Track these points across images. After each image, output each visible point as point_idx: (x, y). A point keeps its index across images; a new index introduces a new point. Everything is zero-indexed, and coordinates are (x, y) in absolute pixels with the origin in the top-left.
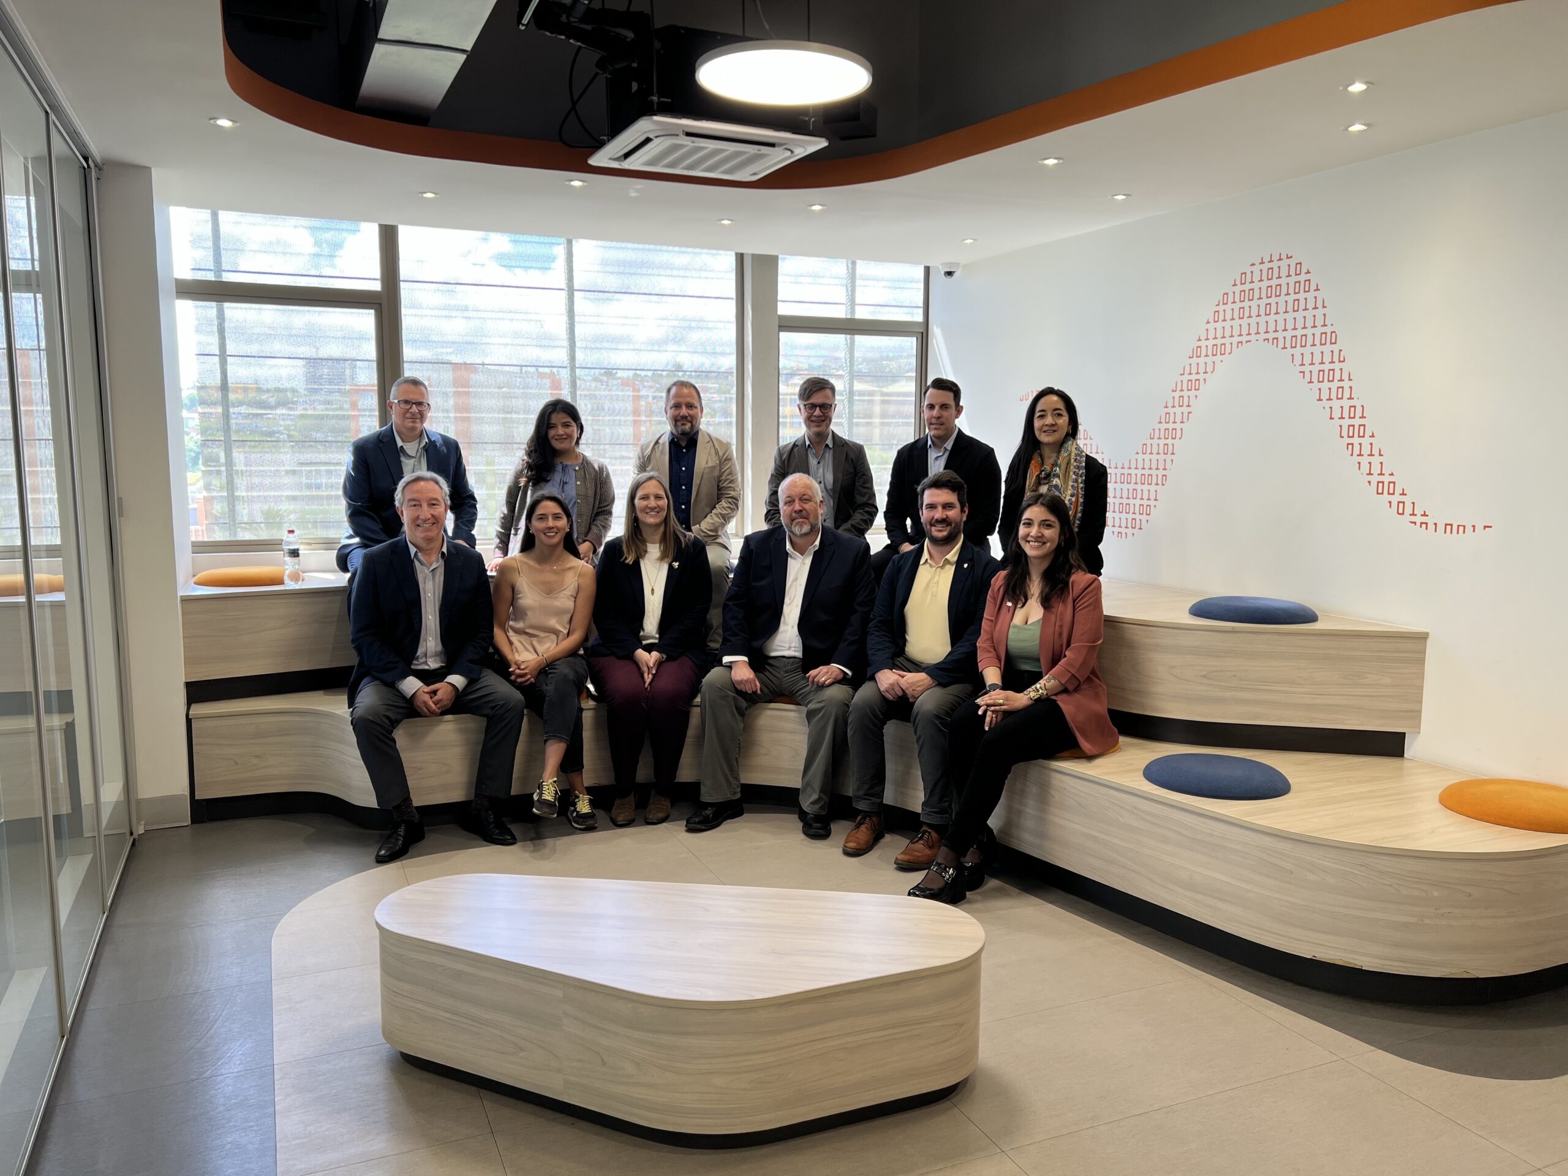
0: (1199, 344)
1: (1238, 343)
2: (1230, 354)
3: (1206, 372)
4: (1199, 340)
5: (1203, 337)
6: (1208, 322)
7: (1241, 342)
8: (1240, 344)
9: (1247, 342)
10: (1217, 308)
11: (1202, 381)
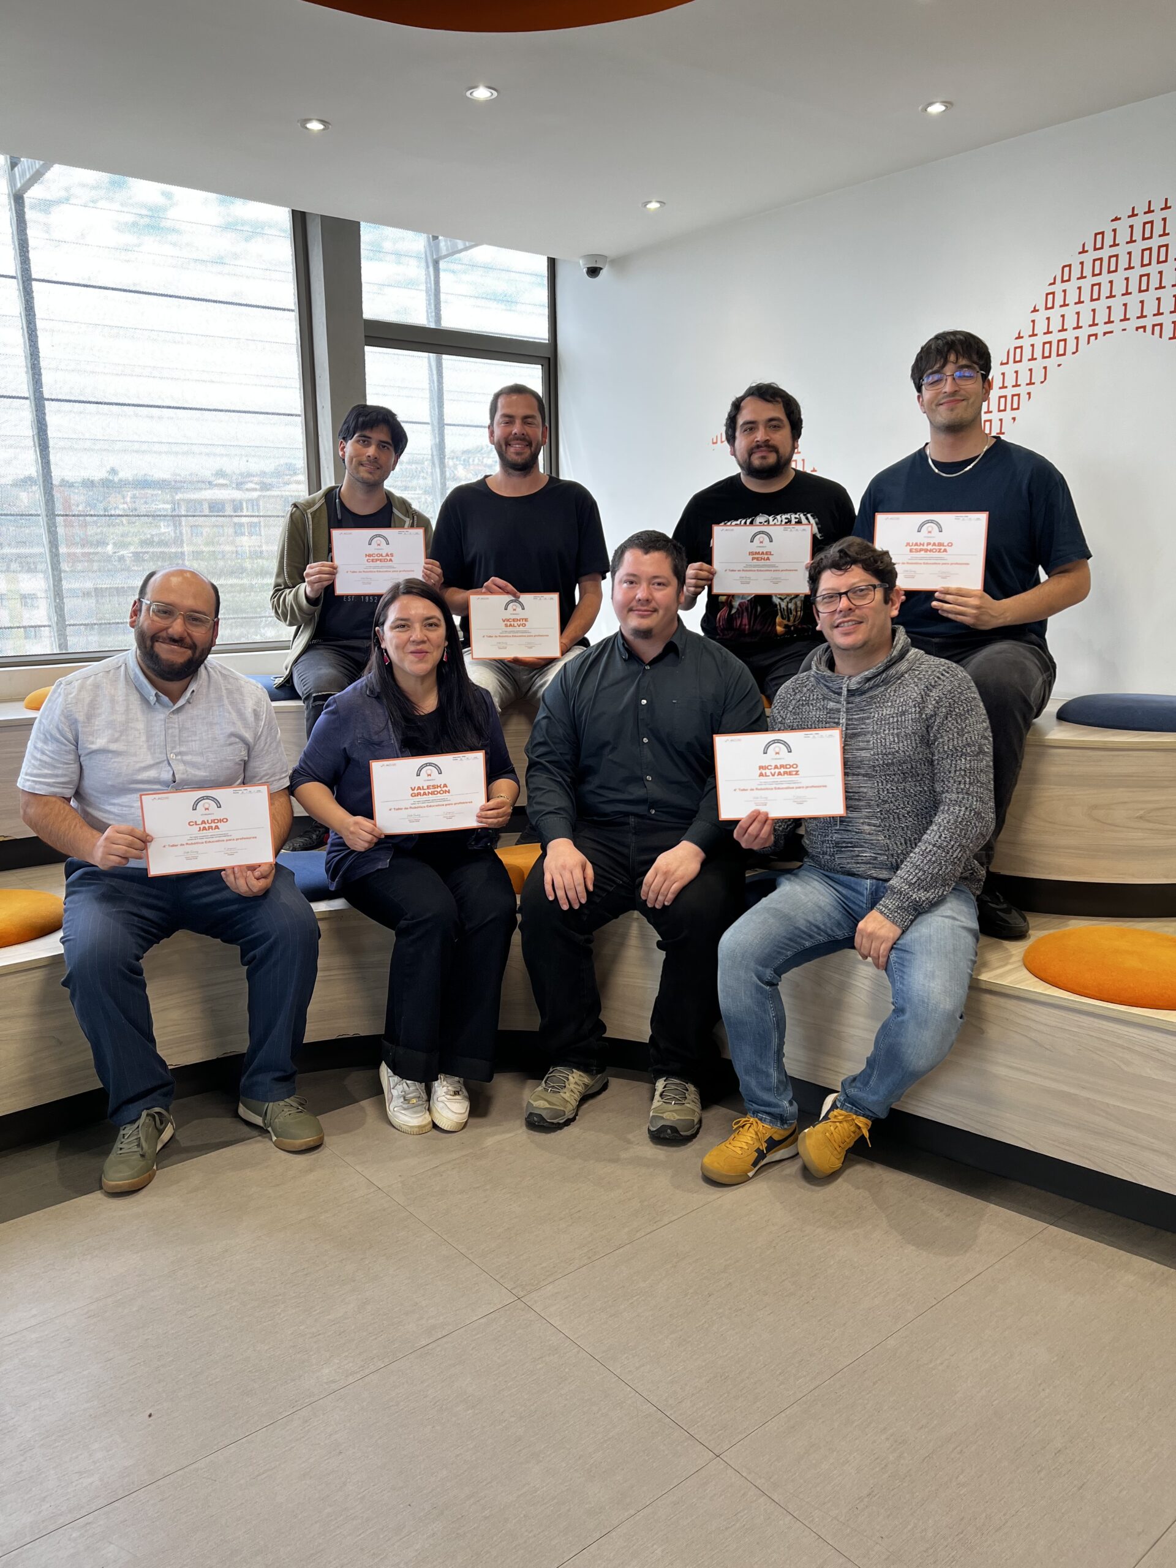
0: (1019, 343)
1: (1090, 336)
2: (1074, 353)
3: (1031, 383)
4: (1019, 337)
5: (1026, 333)
6: (1035, 310)
7: (1096, 335)
8: (1092, 338)
9: (1105, 334)
10: (1051, 289)
11: (1024, 397)
